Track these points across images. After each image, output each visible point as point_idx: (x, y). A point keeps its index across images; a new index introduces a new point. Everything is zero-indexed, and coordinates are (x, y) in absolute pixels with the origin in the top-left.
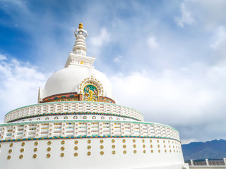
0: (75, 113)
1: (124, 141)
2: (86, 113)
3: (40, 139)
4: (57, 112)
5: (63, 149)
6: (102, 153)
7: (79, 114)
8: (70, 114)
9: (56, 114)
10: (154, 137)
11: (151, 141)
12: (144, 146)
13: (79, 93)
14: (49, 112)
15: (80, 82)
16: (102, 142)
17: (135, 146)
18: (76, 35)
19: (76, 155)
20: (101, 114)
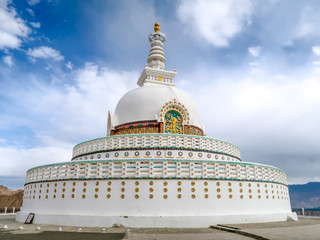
0: (158, 148)
1: (218, 184)
2: (171, 149)
3: (127, 178)
4: (137, 146)
5: (151, 190)
6: (193, 196)
7: (163, 149)
8: (153, 149)
9: (136, 149)
10: (254, 181)
11: (250, 185)
12: (241, 191)
13: (159, 121)
14: (129, 146)
15: (161, 107)
16: (193, 184)
17: (230, 190)
18: (150, 40)
19: (165, 197)
20: (188, 149)
